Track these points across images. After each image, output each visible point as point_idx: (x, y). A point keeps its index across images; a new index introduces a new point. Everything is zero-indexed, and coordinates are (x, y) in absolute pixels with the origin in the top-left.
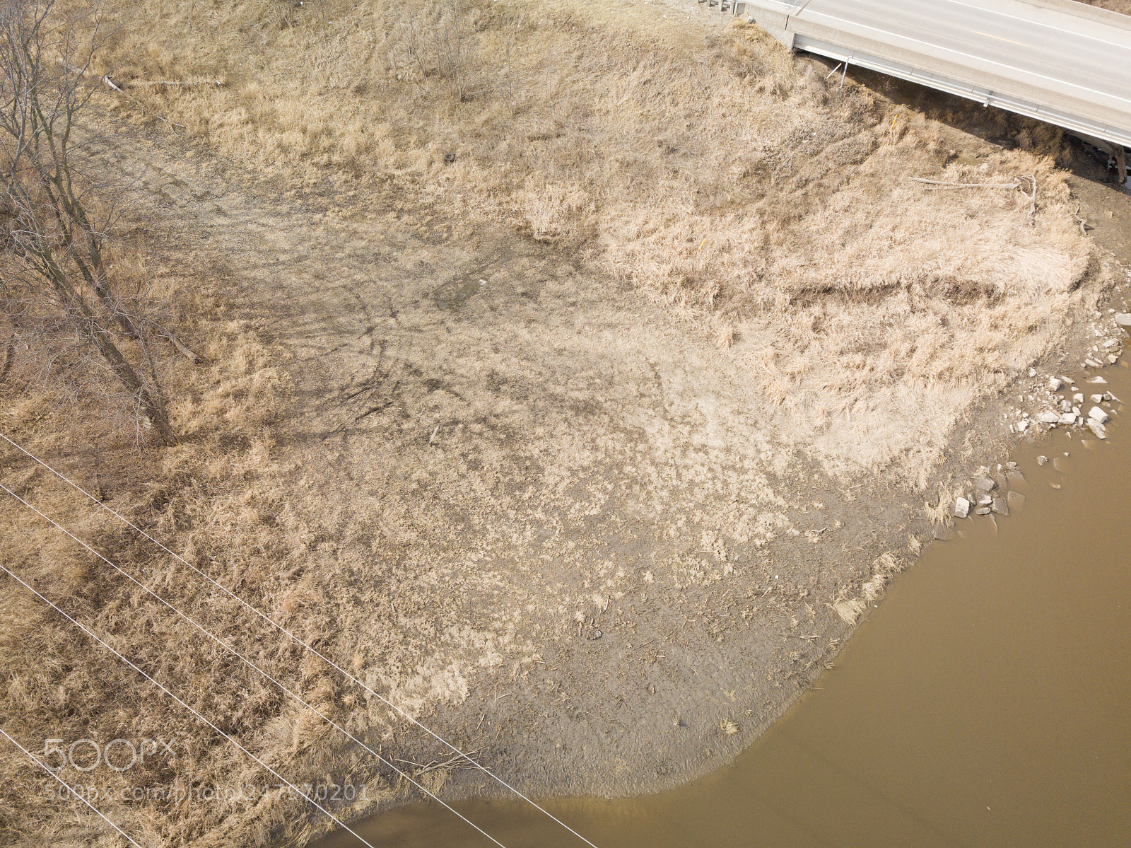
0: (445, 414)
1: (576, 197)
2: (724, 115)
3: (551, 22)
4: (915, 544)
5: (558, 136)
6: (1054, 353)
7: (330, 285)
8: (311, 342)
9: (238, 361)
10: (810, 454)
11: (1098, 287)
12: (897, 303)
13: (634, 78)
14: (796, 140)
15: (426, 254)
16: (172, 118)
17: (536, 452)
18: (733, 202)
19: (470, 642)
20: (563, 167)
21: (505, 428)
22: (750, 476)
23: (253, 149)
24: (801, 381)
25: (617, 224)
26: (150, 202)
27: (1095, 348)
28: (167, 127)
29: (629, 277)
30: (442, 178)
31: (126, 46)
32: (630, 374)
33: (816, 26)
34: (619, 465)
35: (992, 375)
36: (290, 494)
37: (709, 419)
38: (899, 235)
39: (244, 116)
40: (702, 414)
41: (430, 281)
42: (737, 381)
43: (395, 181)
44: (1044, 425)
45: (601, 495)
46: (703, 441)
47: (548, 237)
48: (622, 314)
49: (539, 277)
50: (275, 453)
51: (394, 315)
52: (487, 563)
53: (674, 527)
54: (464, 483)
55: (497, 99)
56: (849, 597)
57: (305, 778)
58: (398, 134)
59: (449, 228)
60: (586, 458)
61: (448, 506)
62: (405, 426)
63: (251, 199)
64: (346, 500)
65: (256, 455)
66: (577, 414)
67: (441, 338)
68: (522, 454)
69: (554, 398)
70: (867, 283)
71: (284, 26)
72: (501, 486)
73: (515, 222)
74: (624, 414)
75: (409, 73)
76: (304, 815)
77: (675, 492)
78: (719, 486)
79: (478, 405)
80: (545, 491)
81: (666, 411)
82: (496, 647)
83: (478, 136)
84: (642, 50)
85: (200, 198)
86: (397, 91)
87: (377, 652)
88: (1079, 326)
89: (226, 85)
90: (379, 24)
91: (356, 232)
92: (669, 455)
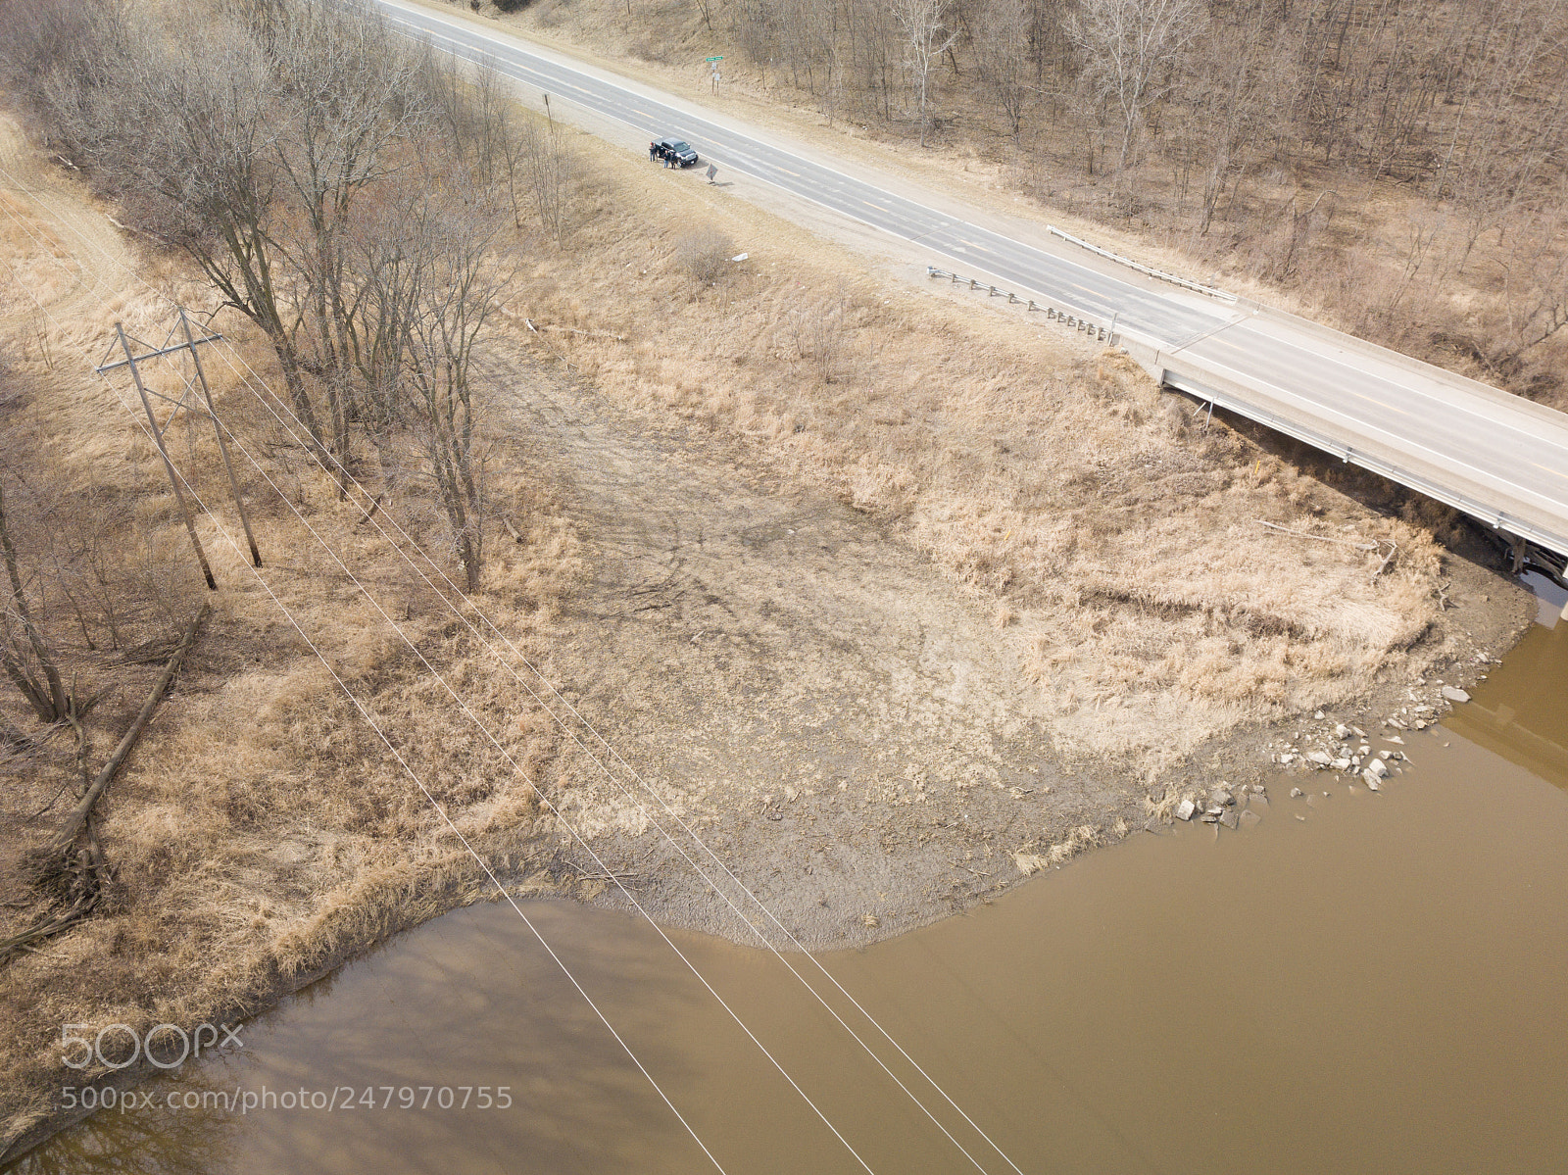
0: (714, 624)
1: (902, 476)
2: (1067, 428)
3: (930, 327)
4: (1122, 827)
5: (903, 424)
6: (1352, 703)
7: (654, 508)
8: (620, 547)
9: (554, 547)
10: (1044, 728)
11: (1432, 656)
12: (1194, 624)
13: (990, 384)
14: (1138, 462)
15: (748, 502)
16: (570, 358)
17: (781, 669)
18: (1053, 506)
19: (663, 794)
20: (899, 450)
21: (762, 645)
22: (976, 732)
23: (630, 393)
24: (1063, 669)
25: (933, 506)
26: (526, 418)
27: (1404, 711)
28: (563, 365)
29: (929, 552)
30: (787, 444)
31: (554, 300)
32: (898, 630)
33: (1183, 364)
34: (855, 697)
35: (1269, 705)
36: (557, 651)
37: (957, 680)
38: (1216, 564)
39: (632, 367)
40: (952, 674)
41: (744, 523)
42: (999, 656)
43: (744, 440)
44: (1314, 763)
45: (827, 714)
46: (944, 695)
47: (867, 508)
48: (909, 582)
49: (844, 537)
50: (556, 619)
51: (700, 542)
52: (703, 740)
53: (884, 753)
54: (707, 677)
55: (858, 384)
56: (1033, 851)
57: (487, 852)
58: (761, 403)
59: (778, 485)
60: (827, 683)
61: (686, 690)
62: (674, 625)
63: (613, 431)
64: (602, 666)
65: (540, 618)
66: (833, 649)
67: (735, 567)
68: (768, 667)
69: (817, 632)
70: (1164, 598)
71: (692, 300)
72: (740, 688)
73: (840, 490)
74: (878, 659)
75: (788, 353)
76: (477, 881)
77: (897, 728)
78: (942, 732)
79: (746, 622)
80: (776, 699)
81: (918, 664)
82: (684, 802)
83: (830, 414)
84: (1006, 361)
85: (569, 423)
86: (772, 366)
87: (582, 779)
88: (1394, 687)
89: (626, 341)
90: (775, 310)
91: (694, 473)
92: (905, 699)
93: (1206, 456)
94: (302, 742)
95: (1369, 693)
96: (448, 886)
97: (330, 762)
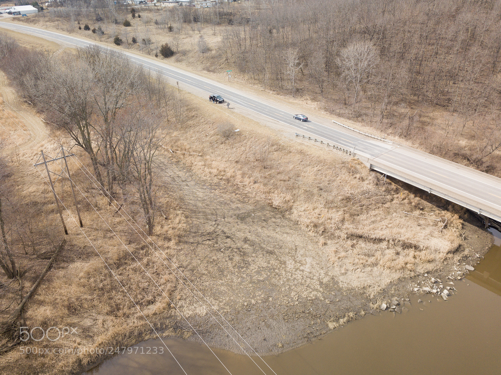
0: (228, 245)
1: (288, 197)
2: (340, 182)
3: (296, 151)
4: (363, 313)
5: (288, 181)
6: (436, 271)
7: (209, 208)
8: (198, 220)
9: (177, 220)
10: (336, 279)
11: (461, 255)
12: (384, 245)
13: (316, 169)
14: (363, 193)
15: (239, 205)
16: (184, 161)
17: (250, 260)
18: (337, 207)
19: (211, 302)
20: (287, 189)
21: (244, 252)
22: (314, 281)
23: (202, 172)
24: (342, 260)
25: (298, 207)
26: (169, 180)
27: (453, 273)
28: (181, 163)
29: (298, 222)
30: (252, 187)
31: (179, 143)
32: (288, 247)
33: (376, 162)
34: (274, 269)
35: (409, 272)
36: (177, 254)
37: (308, 263)
38: (390, 226)
39: (203, 164)
40: (306, 262)
41: (238, 212)
42: (321, 256)
43: (238, 186)
44: (425, 291)
45: (265, 275)
46: (304, 269)
47: (277, 207)
48: (291, 231)
49: (270, 217)
50: (178, 244)
51: (224, 218)
52: (224, 284)
53: (284, 288)
54: (226, 263)
55: (274, 169)
56: (334, 321)
57: (153, 322)
58: (243, 175)
59: (249, 200)
60: (265, 265)
61: (219, 267)
62: (215, 245)
63: (197, 184)
64: (192, 259)
65: (172, 243)
66: (267, 253)
67: (235, 226)
68: (246, 259)
69: (262, 248)
70: (373, 236)
71: (222, 143)
72: (236, 266)
73: (269, 201)
74: (282, 256)
75: (252, 159)
76: (149, 332)
77: (288, 280)
78: (303, 281)
79: (239, 245)
80: (249, 270)
81: (295, 258)
82: (218, 305)
83: (265, 178)
84: (320, 162)
85: (183, 181)
86: (247, 163)
87: (185, 297)
88: (449, 265)
89: (201, 156)
90: (248, 146)
91: (222, 196)
92: (291, 270)
93: (385, 191)
94: (93, 285)
95: (441, 268)
96: (139, 334)
97: (102, 291)
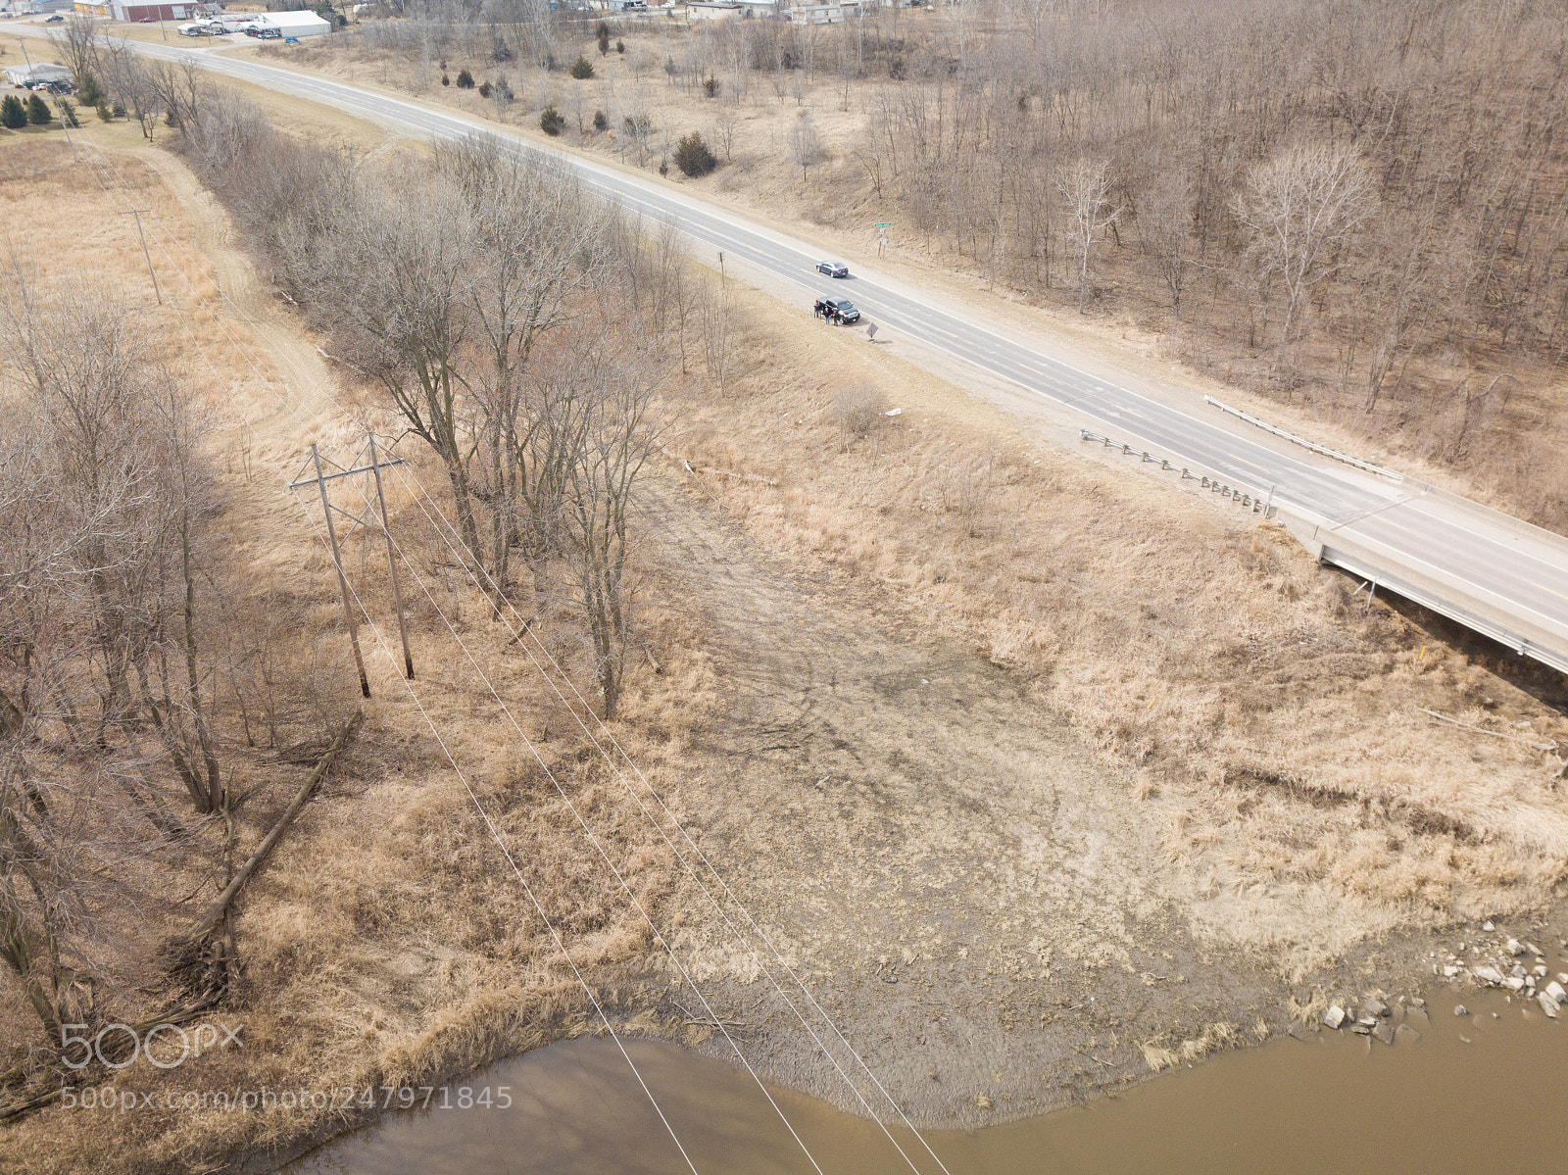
0: (841, 770)
1: (1044, 634)
2: (1218, 598)
3: (1079, 488)
4: (1262, 1028)
5: (1047, 582)
6: (1527, 916)
7: (790, 648)
8: (754, 684)
9: (691, 680)
10: (1181, 911)
12: (1349, 813)
13: (1139, 549)
14: (1292, 639)
15: (883, 648)
16: (723, 500)
17: (907, 823)
18: (1199, 677)
19: (777, 943)
20: (1041, 608)
21: (887, 797)
22: (1108, 909)
23: (776, 536)
24: (1204, 849)
25: (1074, 667)
26: (677, 554)
28: (716, 505)
29: (1068, 715)
30: (926, 593)
31: (712, 443)
32: (1031, 793)
33: (1344, 541)
34: (981, 860)
35: (1430, 910)
36: (685, 784)
37: (1091, 852)
38: (1375, 752)
39: (780, 511)
40: (1086, 845)
41: (877, 668)
42: (1136, 830)
43: (884, 587)
44: (1480, 979)
45: (951, 876)
46: (1076, 867)
47: (1005, 664)
48: (1045, 744)
49: (980, 691)
50: (688, 751)
51: (833, 684)
52: (821, 890)
53: (1009, 923)
54: (830, 825)
55: (1002, 540)
56: (1163, 1045)
57: (597, 985)
58: (902, 553)
59: (915, 634)
60: (953, 843)
61: (808, 836)
62: (801, 767)
63: (757, 571)
64: (726, 804)
65: (671, 749)
66: (961, 807)
67: (865, 713)
68: (893, 820)
69: (945, 788)
70: (1317, 783)
71: (843, 451)
72: (862, 839)
73: (978, 643)
74: (1008, 821)
75: (933, 505)
76: (584, 1013)
77: (1024, 898)
78: (1072, 905)
79: (873, 771)
80: (899, 855)
81: (1051, 832)
82: (797, 954)
83: (972, 567)
84: (1157, 527)
85: (717, 561)
86: (918, 518)
87: (697, 919)
89: (777, 486)
90: (923, 464)
91: (831, 616)
92: (1035, 867)
93: (1366, 637)
94: (432, 854)
95: (1546, 907)
96: (555, 1016)
97: (456, 876)
